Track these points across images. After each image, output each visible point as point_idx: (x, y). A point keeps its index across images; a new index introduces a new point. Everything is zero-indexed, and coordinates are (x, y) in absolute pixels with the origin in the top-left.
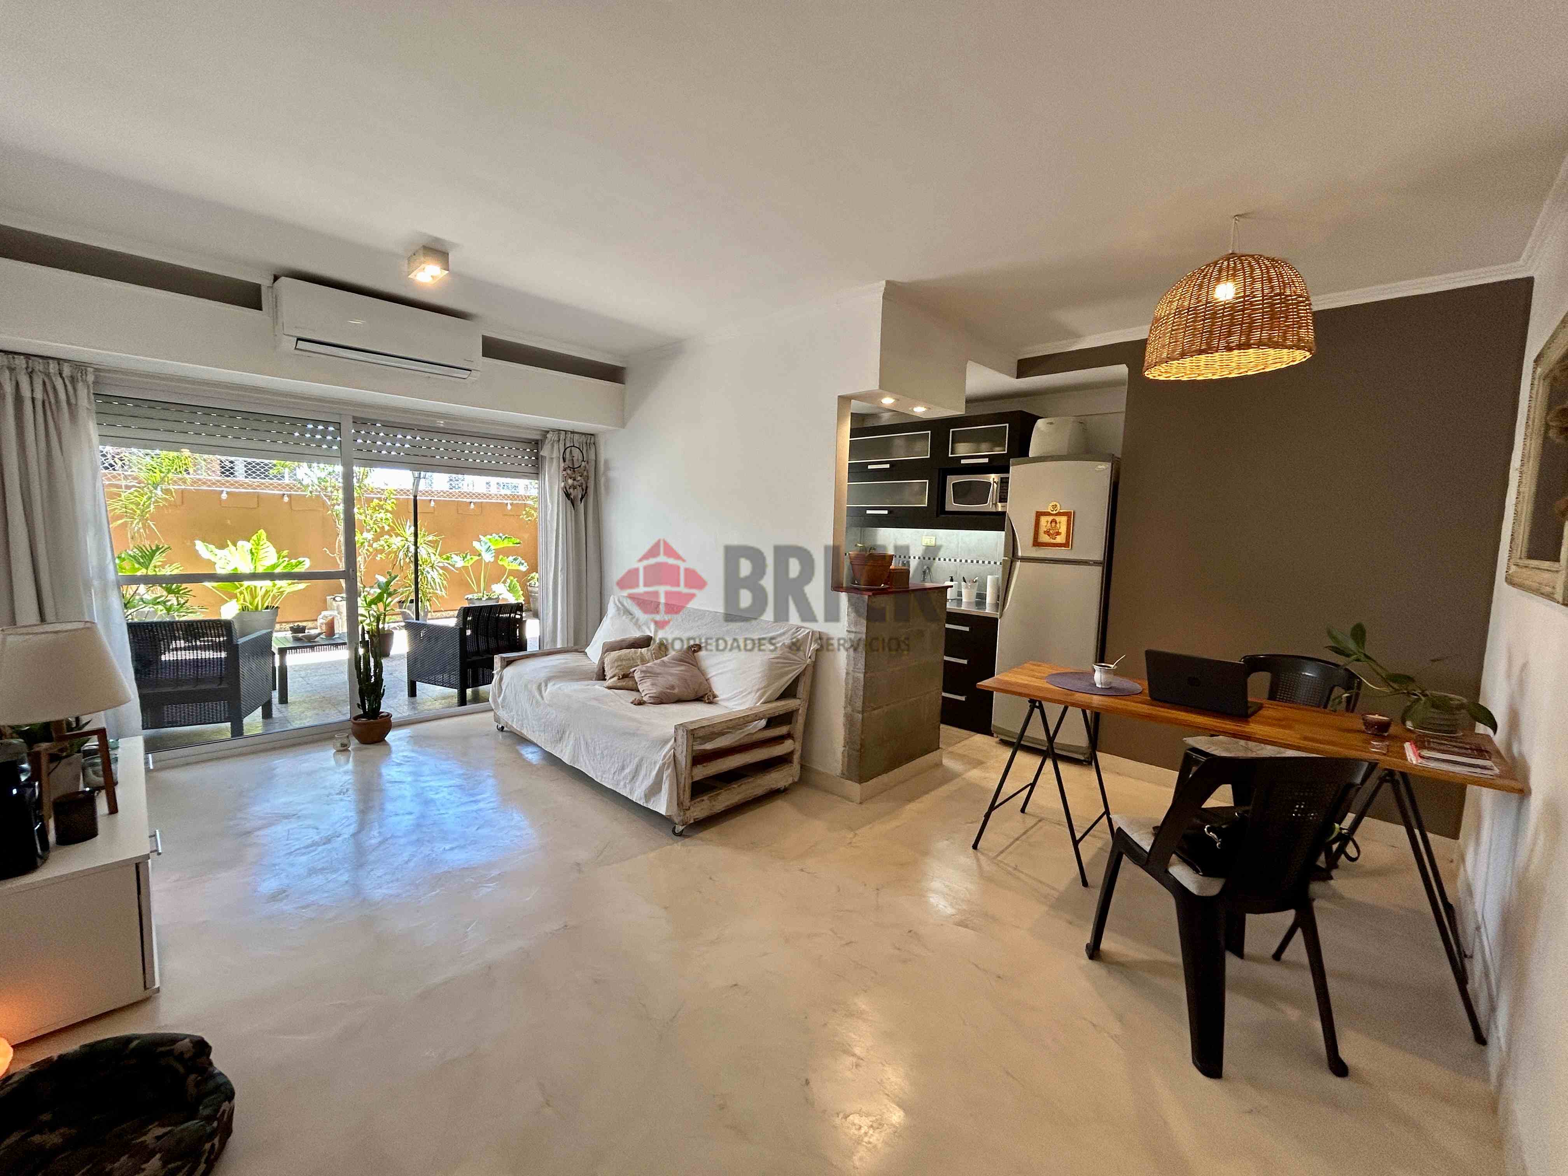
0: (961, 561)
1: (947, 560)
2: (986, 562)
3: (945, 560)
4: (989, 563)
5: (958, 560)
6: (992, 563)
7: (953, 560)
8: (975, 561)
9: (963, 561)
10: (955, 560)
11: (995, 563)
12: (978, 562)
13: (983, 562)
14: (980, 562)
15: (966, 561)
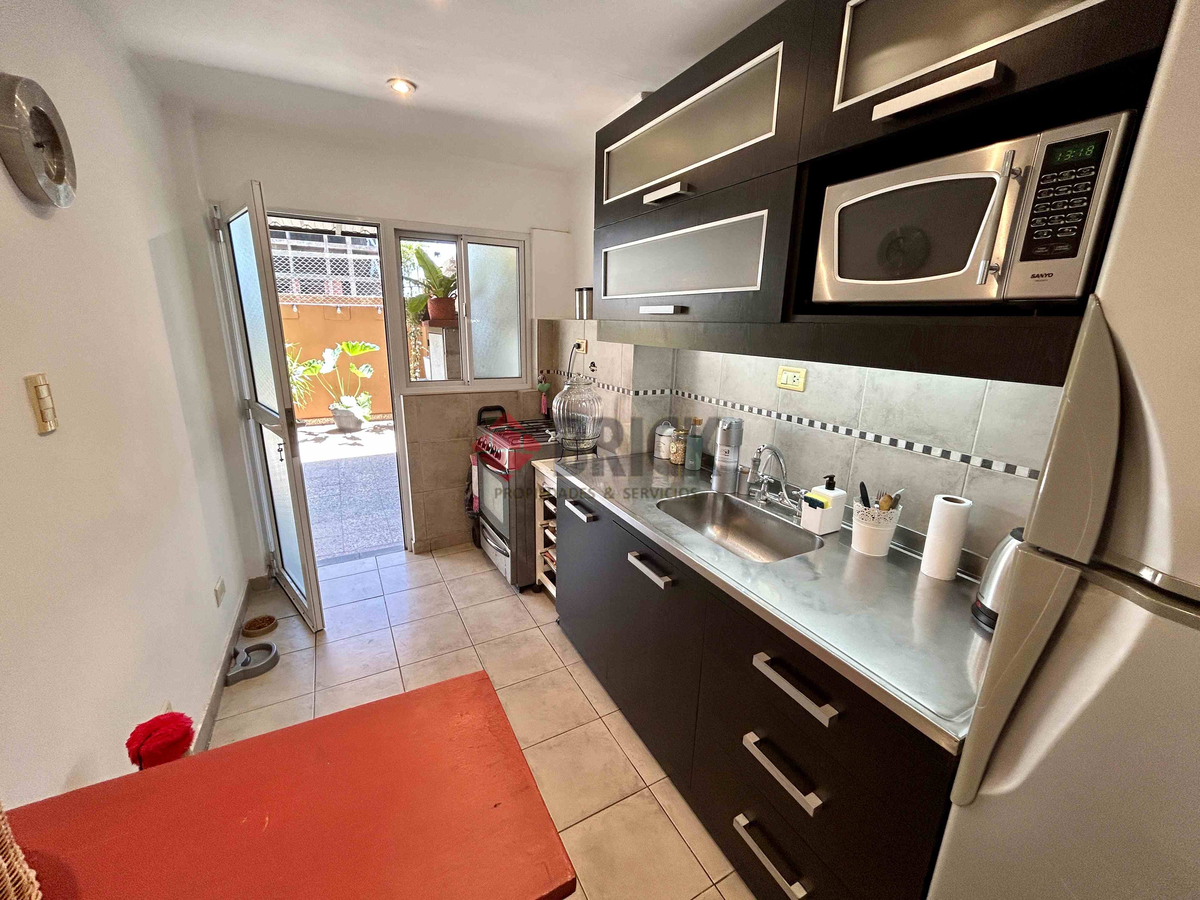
0: (863, 435)
1: (830, 427)
2: (937, 452)
3: (824, 427)
4: (946, 454)
5: (856, 433)
6: (955, 456)
7: (842, 430)
8: (902, 444)
9: (870, 437)
10: (849, 432)
11: (966, 459)
12: (909, 446)
13: (927, 450)
14: (918, 448)
15: (878, 439)
